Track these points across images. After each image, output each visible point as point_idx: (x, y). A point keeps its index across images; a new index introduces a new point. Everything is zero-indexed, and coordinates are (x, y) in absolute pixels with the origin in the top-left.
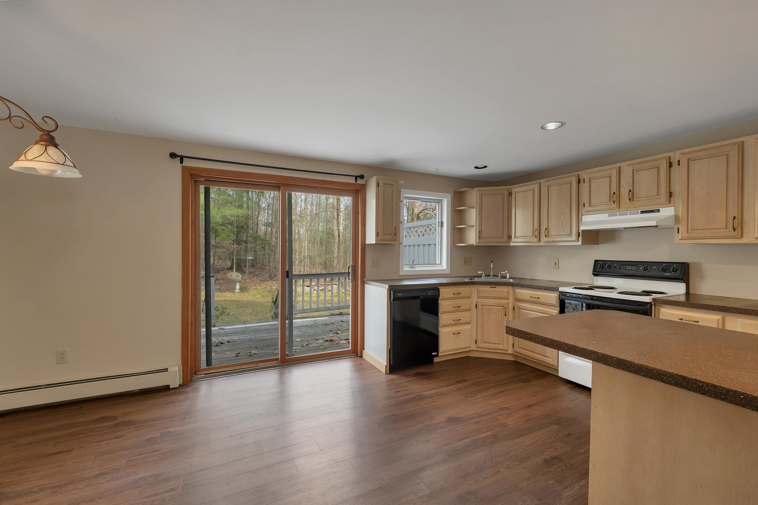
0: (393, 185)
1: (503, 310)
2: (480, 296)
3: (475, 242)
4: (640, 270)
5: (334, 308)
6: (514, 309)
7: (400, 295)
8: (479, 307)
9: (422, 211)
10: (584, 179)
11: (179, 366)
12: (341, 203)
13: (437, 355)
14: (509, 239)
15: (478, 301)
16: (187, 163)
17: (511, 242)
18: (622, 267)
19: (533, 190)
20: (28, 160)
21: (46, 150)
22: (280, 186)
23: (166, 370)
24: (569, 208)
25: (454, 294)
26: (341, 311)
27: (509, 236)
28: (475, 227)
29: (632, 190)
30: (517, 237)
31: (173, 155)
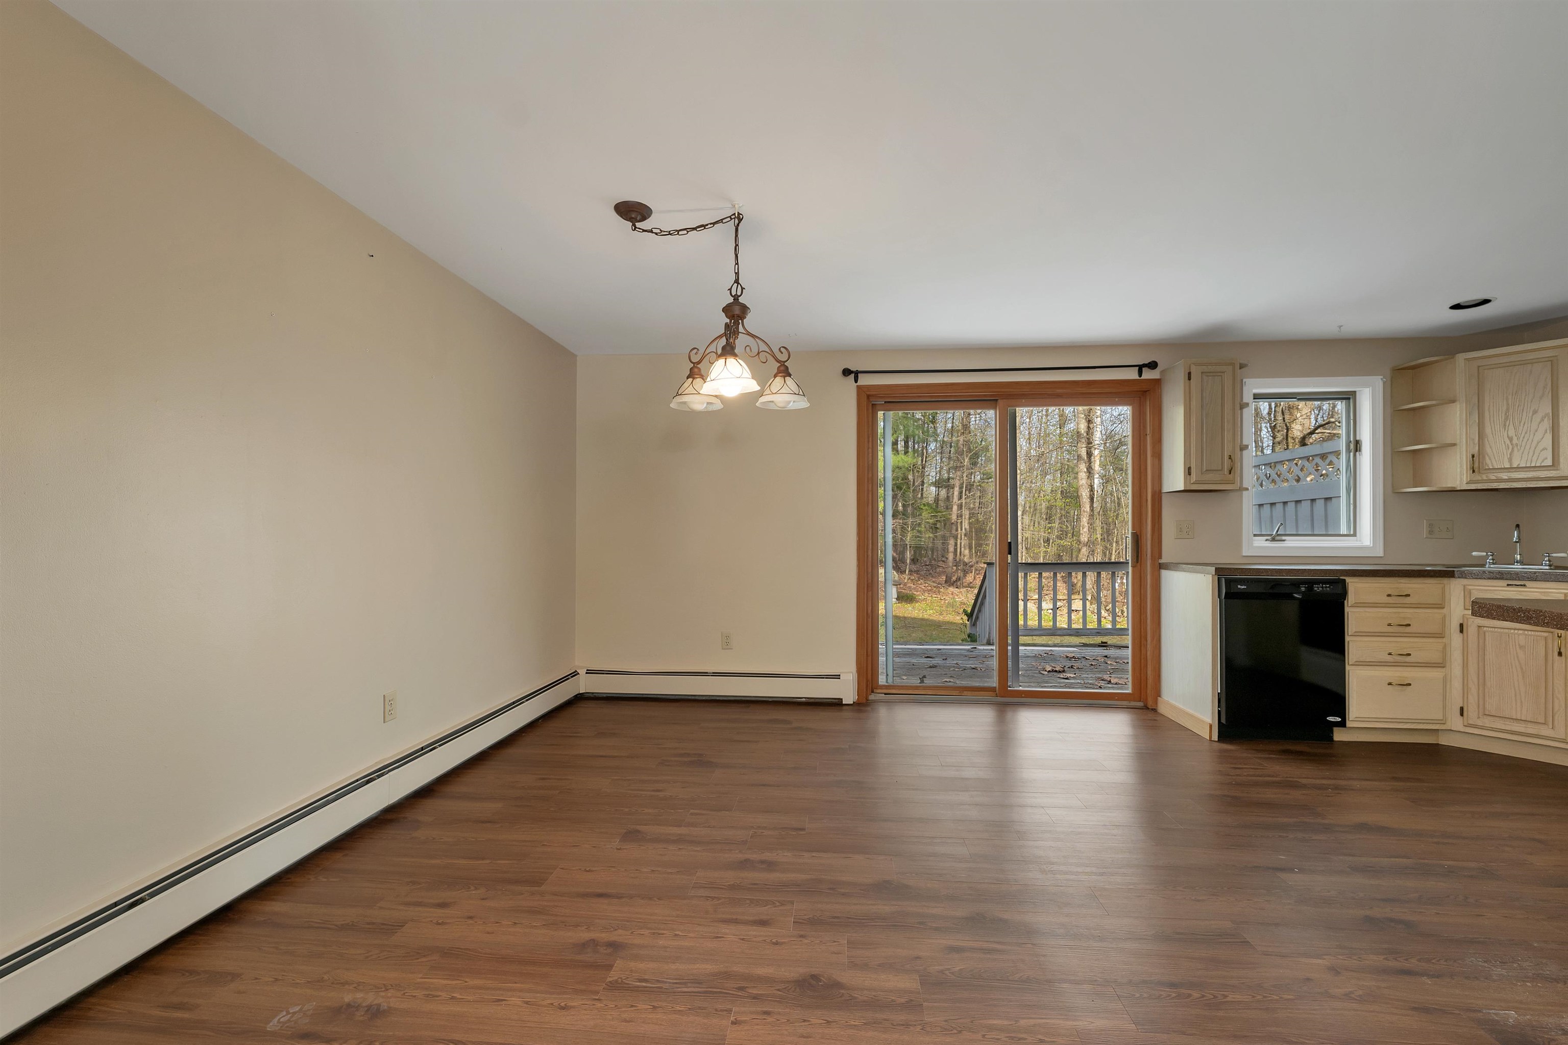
0: (1224, 372)
1: (1550, 642)
3: (1459, 482)
5: (1089, 632)
7: (1243, 587)
8: (1469, 629)
9: (1316, 429)
11: (854, 674)
12: (1095, 429)
13: (1343, 724)
16: (864, 380)
20: (773, 393)
21: (785, 382)
22: (997, 400)
23: (837, 677)
25: (1389, 595)
26: (1105, 639)
28: (1458, 447)
31: (846, 372)
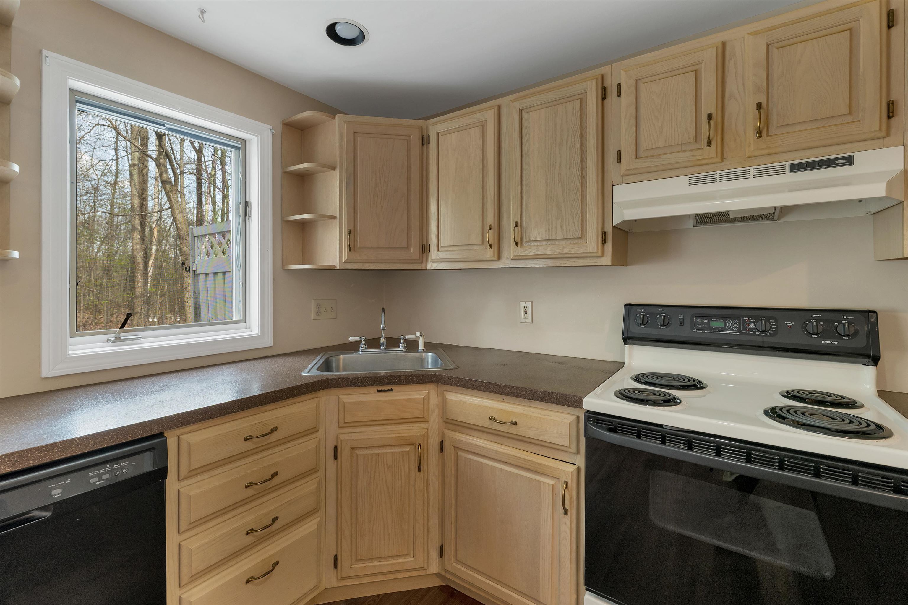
1: (412, 454)
2: (345, 423)
3: (338, 261)
4: (751, 329)
6: (442, 450)
8: (344, 454)
10: (619, 85)
14: (423, 252)
15: (340, 436)
17: (427, 261)
18: (699, 323)
19: (483, 127)
24: (579, 165)
25: (248, 439)
27: (423, 246)
28: (338, 220)
29: (764, 105)
30: (442, 247)
